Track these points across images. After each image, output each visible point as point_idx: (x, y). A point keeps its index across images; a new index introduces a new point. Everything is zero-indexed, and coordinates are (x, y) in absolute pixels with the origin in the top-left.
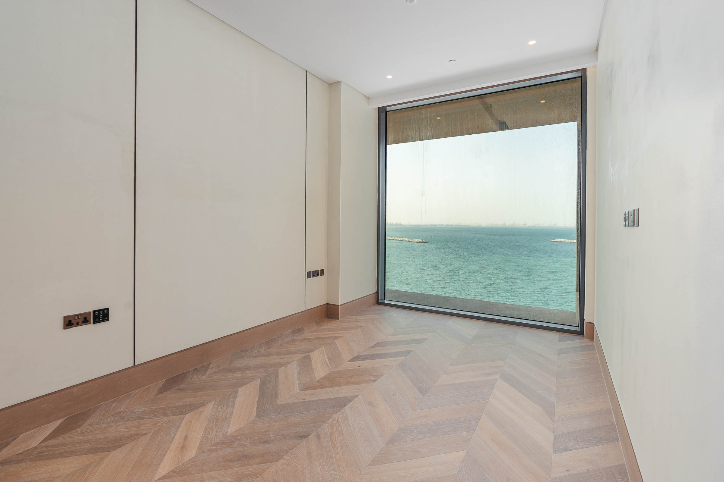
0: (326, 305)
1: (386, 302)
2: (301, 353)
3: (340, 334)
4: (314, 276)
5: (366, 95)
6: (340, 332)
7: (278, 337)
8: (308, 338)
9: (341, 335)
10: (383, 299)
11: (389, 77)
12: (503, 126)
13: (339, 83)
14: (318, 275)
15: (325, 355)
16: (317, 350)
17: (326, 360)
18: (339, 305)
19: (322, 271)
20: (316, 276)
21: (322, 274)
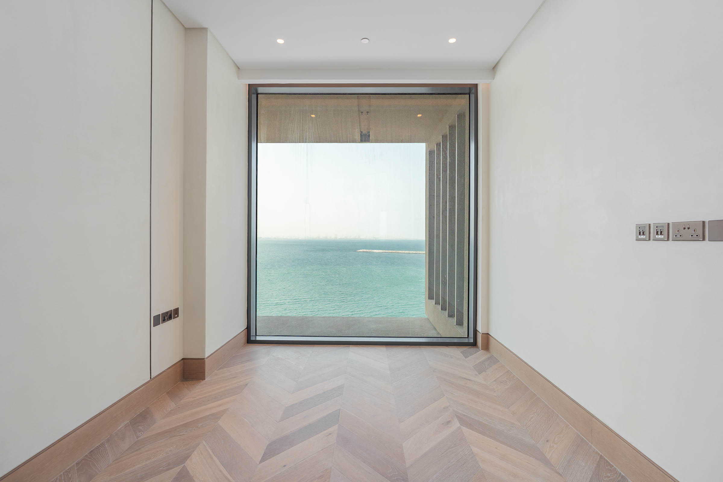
0: (182, 361)
1: (258, 338)
2: (167, 470)
3: (219, 406)
4: (164, 320)
5: (238, 65)
6: (219, 402)
7: (103, 444)
8: (167, 428)
9: (221, 408)
10: (255, 334)
11: (280, 41)
12: (365, 138)
13: (203, 30)
14: (170, 318)
15: (215, 458)
16: (195, 452)
17: (221, 471)
18: (204, 359)
19: (176, 311)
20: (168, 320)
21: (176, 316)
